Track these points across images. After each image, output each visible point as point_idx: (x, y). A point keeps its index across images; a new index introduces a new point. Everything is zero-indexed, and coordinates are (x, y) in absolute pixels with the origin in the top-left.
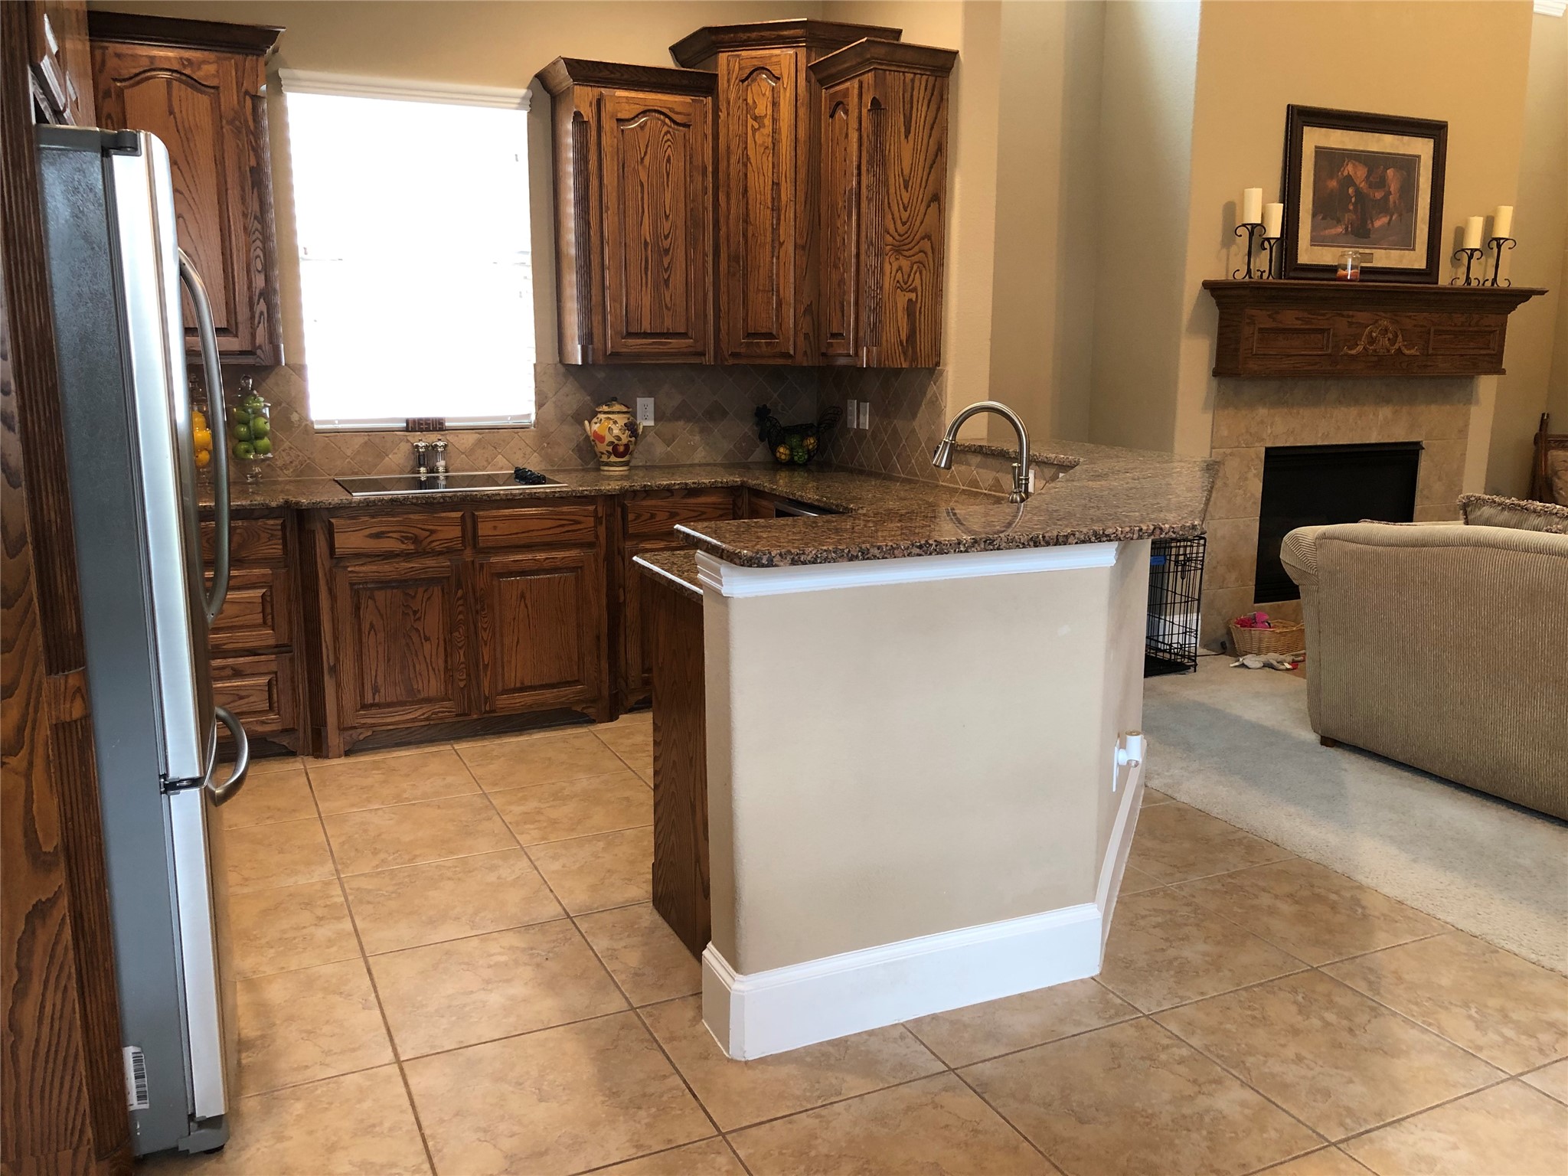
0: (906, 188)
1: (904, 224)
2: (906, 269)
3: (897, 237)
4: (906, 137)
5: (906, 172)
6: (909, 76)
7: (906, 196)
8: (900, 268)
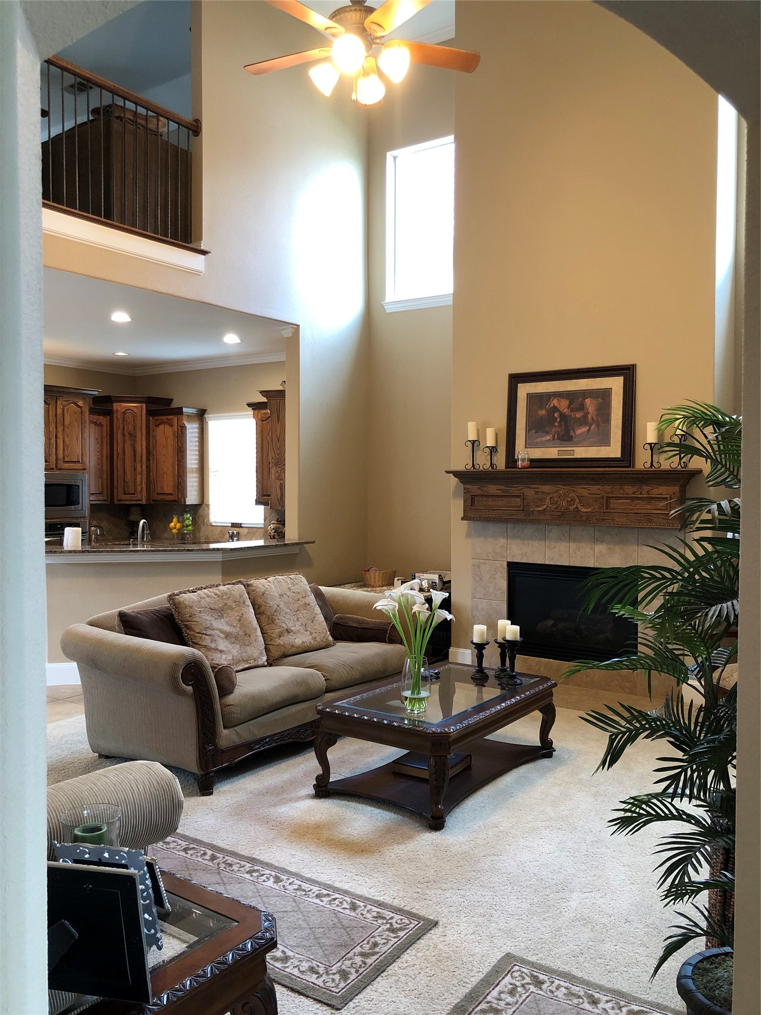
0: (278, 441)
1: (278, 455)
2: (279, 472)
3: (276, 460)
4: (278, 423)
5: (278, 435)
6: (278, 400)
7: (278, 444)
8: (277, 472)
